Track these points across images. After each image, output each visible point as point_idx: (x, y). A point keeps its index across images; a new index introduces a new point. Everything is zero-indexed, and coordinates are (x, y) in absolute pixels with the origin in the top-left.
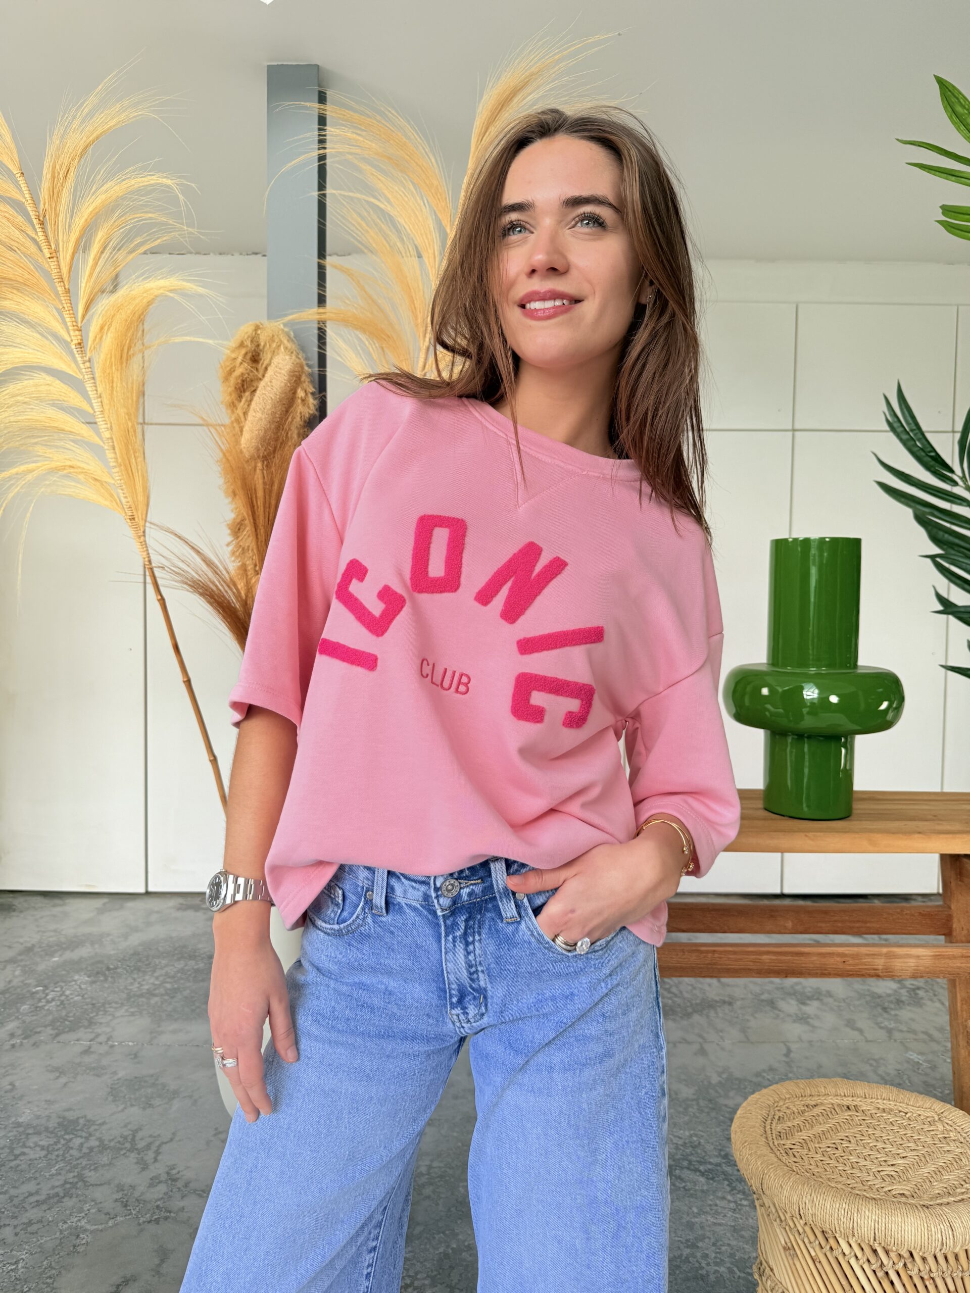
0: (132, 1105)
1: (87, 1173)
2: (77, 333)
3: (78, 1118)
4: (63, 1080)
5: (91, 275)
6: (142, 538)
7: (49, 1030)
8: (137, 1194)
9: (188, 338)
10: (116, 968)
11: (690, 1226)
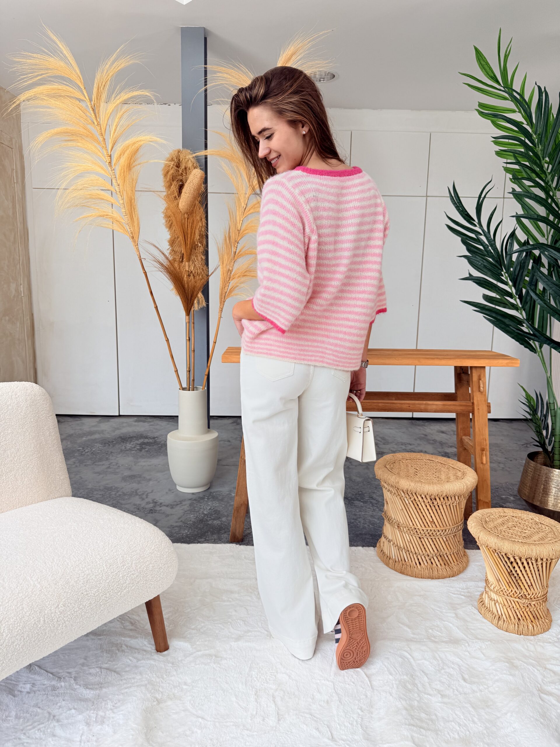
0: (133, 483)
1: (120, 501)
2: (109, 158)
3: (112, 487)
4: (101, 476)
5: (114, 132)
6: (137, 246)
7: (90, 461)
8: (142, 506)
9: (156, 161)
10: (113, 442)
11: (355, 515)
